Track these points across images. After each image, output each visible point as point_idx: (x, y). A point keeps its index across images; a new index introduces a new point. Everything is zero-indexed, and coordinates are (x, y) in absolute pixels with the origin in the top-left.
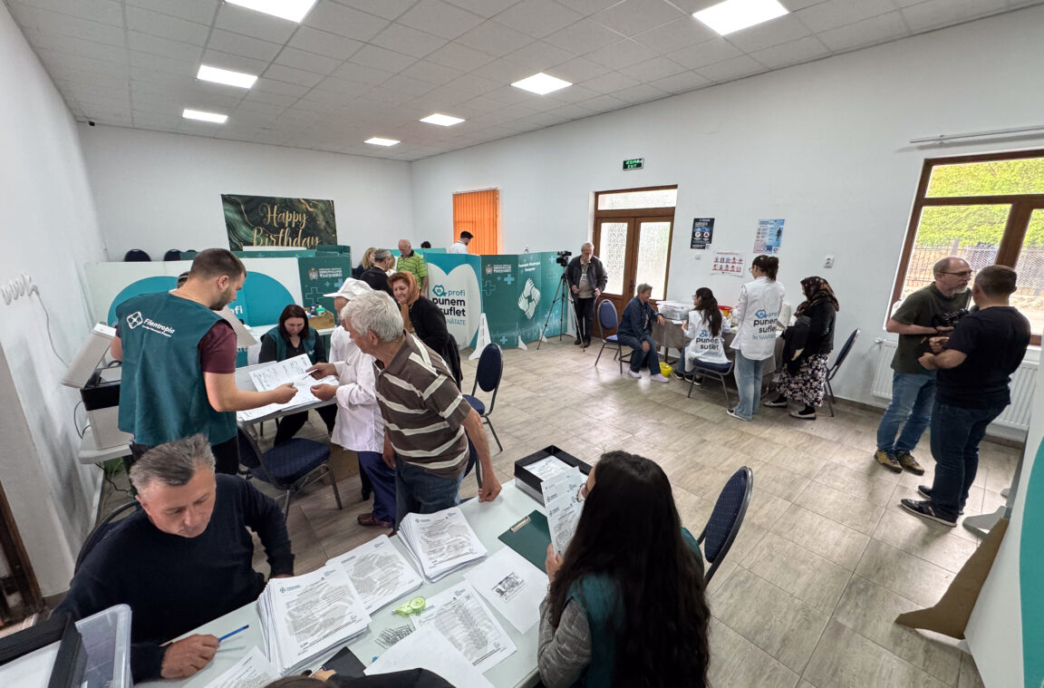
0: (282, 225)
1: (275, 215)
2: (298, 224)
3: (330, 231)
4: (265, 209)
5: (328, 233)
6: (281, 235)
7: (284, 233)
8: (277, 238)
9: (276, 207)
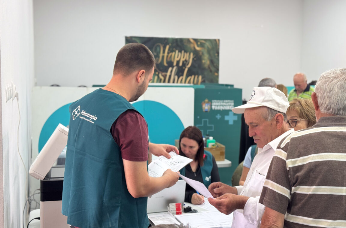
0: (170, 64)
1: (166, 54)
2: (185, 63)
3: (213, 69)
4: (158, 49)
5: (211, 71)
6: (168, 74)
7: (171, 71)
8: (165, 77)
9: (168, 47)
